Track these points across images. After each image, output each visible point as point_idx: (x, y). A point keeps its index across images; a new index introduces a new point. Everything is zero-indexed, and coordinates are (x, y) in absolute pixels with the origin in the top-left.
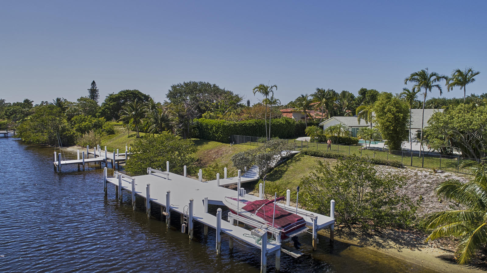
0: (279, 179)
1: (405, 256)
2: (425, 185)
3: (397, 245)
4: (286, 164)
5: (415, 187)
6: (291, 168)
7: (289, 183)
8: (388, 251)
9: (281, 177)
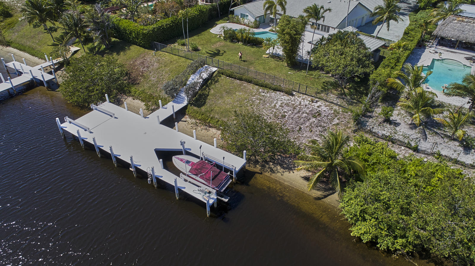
0: (204, 105)
1: (285, 179)
2: (305, 115)
3: (282, 169)
4: (207, 86)
5: (298, 116)
6: (212, 92)
7: (212, 110)
8: (276, 176)
9: (205, 103)
